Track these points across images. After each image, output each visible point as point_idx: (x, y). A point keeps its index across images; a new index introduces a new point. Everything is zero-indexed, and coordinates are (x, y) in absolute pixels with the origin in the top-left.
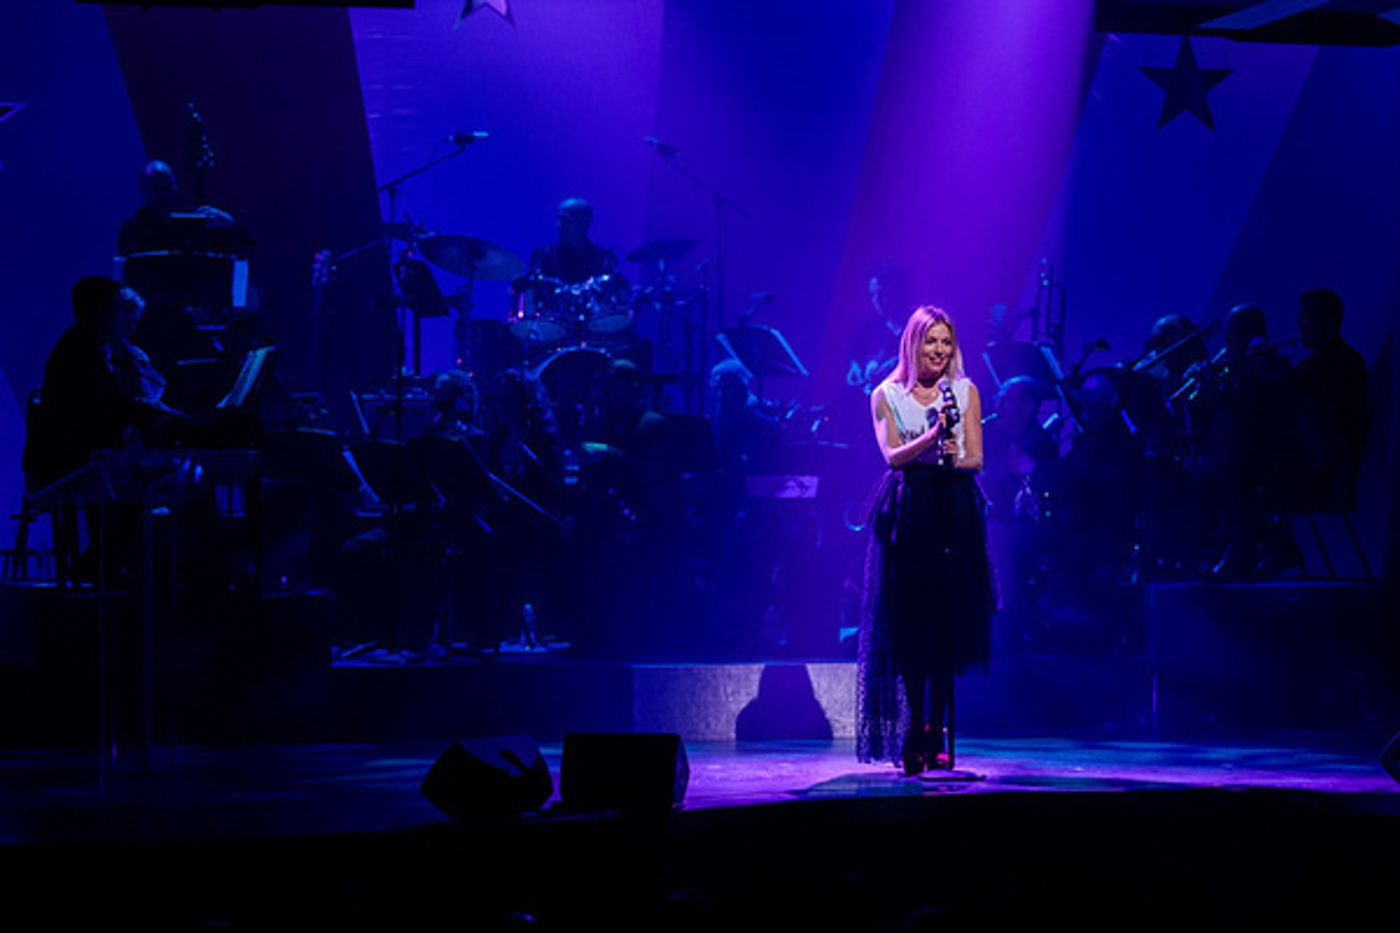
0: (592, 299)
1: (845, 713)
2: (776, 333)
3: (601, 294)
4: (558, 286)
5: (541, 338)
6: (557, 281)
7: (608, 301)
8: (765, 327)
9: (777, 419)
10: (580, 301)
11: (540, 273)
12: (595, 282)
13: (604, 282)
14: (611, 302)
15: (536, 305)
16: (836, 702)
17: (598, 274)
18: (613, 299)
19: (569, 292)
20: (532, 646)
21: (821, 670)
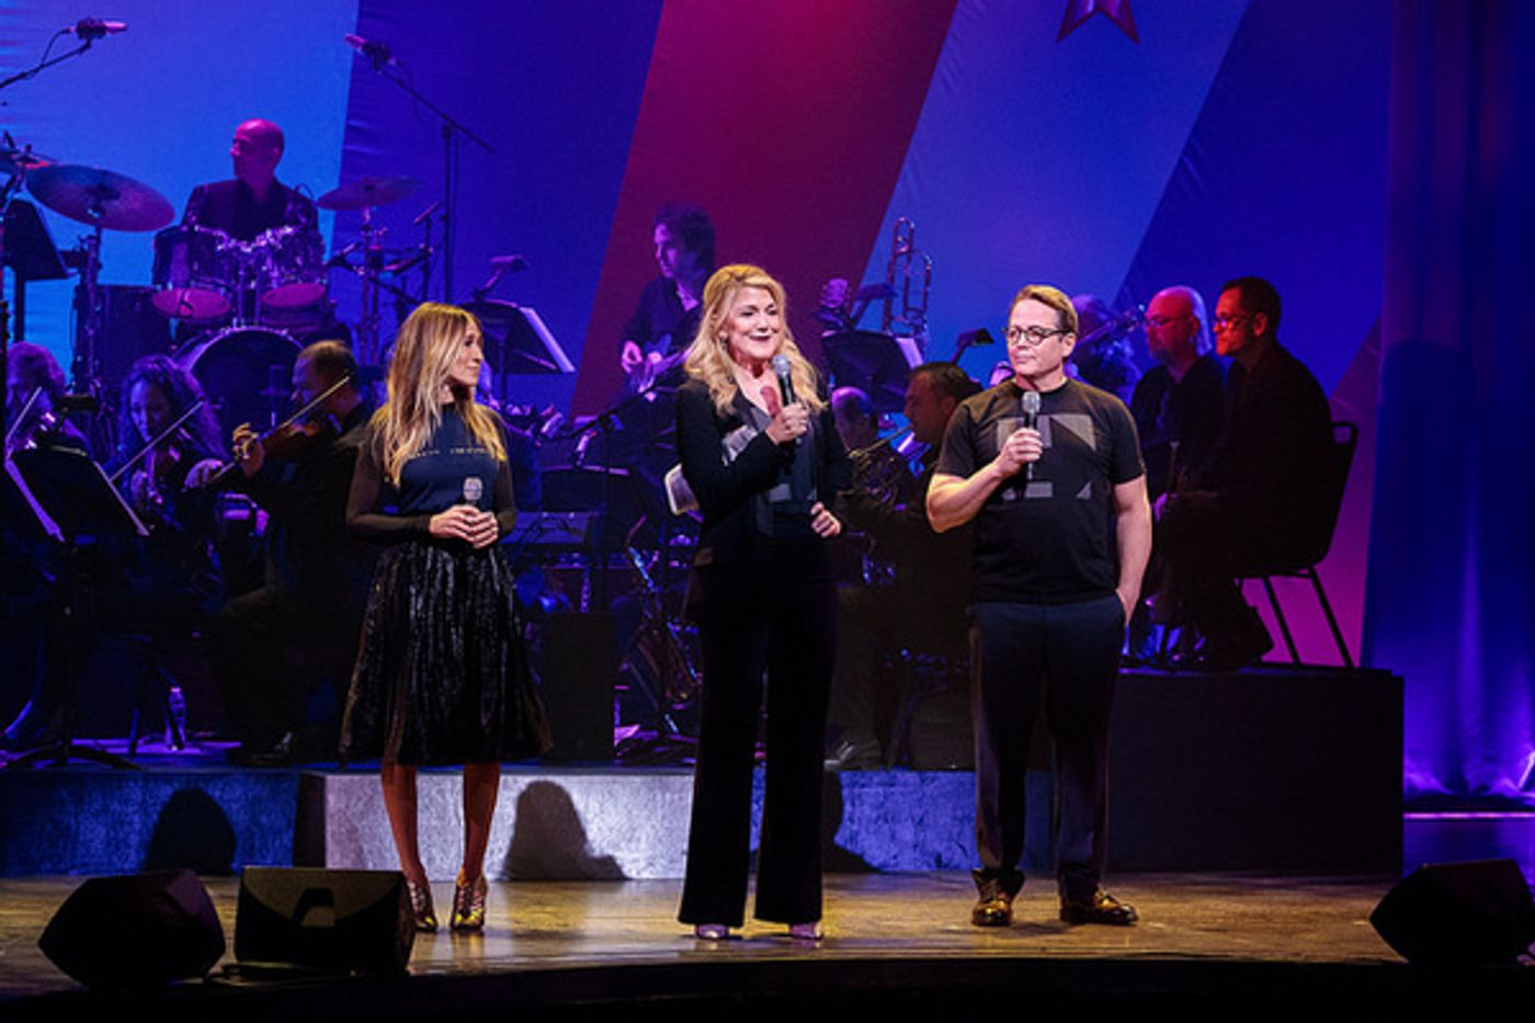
0: (269, 261)
1: (623, 845)
2: (531, 313)
3: (280, 256)
4: (221, 240)
5: (196, 315)
6: (221, 233)
7: (290, 265)
8: (514, 305)
9: (528, 432)
10: (251, 262)
11: (197, 223)
12: (274, 236)
13: (286, 237)
14: (296, 265)
15: (190, 267)
16: (611, 830)
17: (276, 226)
18: (299, 261)
19: (237, 249)
20: (181, 747)
21: (591, 783)
